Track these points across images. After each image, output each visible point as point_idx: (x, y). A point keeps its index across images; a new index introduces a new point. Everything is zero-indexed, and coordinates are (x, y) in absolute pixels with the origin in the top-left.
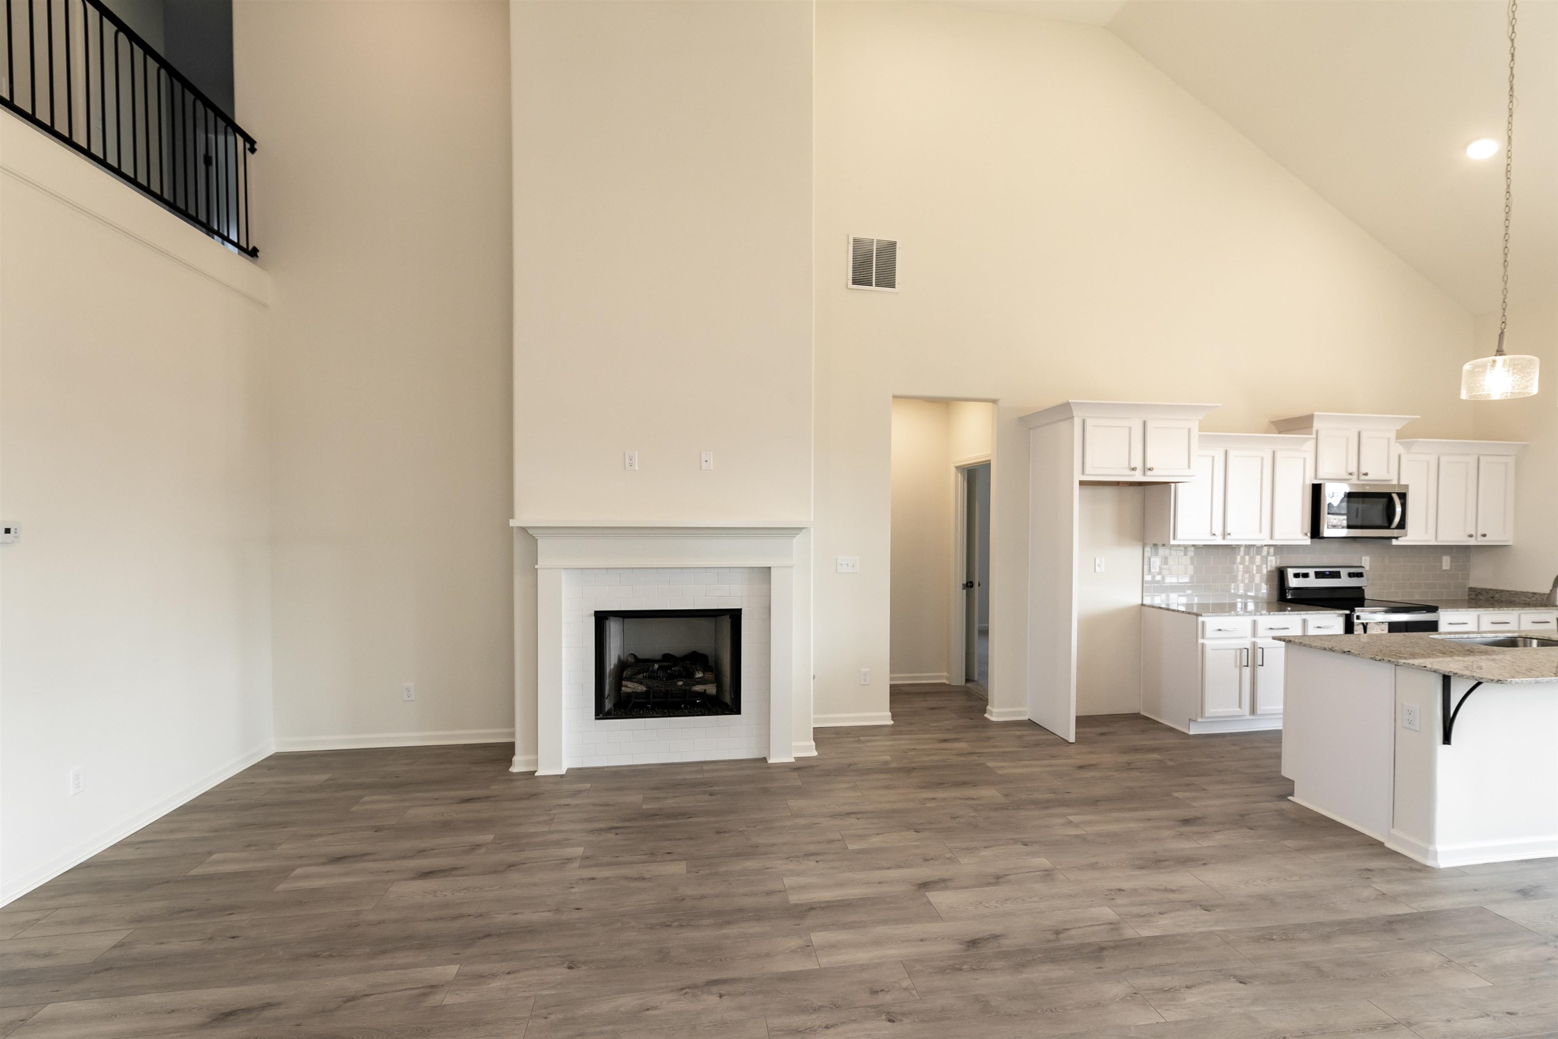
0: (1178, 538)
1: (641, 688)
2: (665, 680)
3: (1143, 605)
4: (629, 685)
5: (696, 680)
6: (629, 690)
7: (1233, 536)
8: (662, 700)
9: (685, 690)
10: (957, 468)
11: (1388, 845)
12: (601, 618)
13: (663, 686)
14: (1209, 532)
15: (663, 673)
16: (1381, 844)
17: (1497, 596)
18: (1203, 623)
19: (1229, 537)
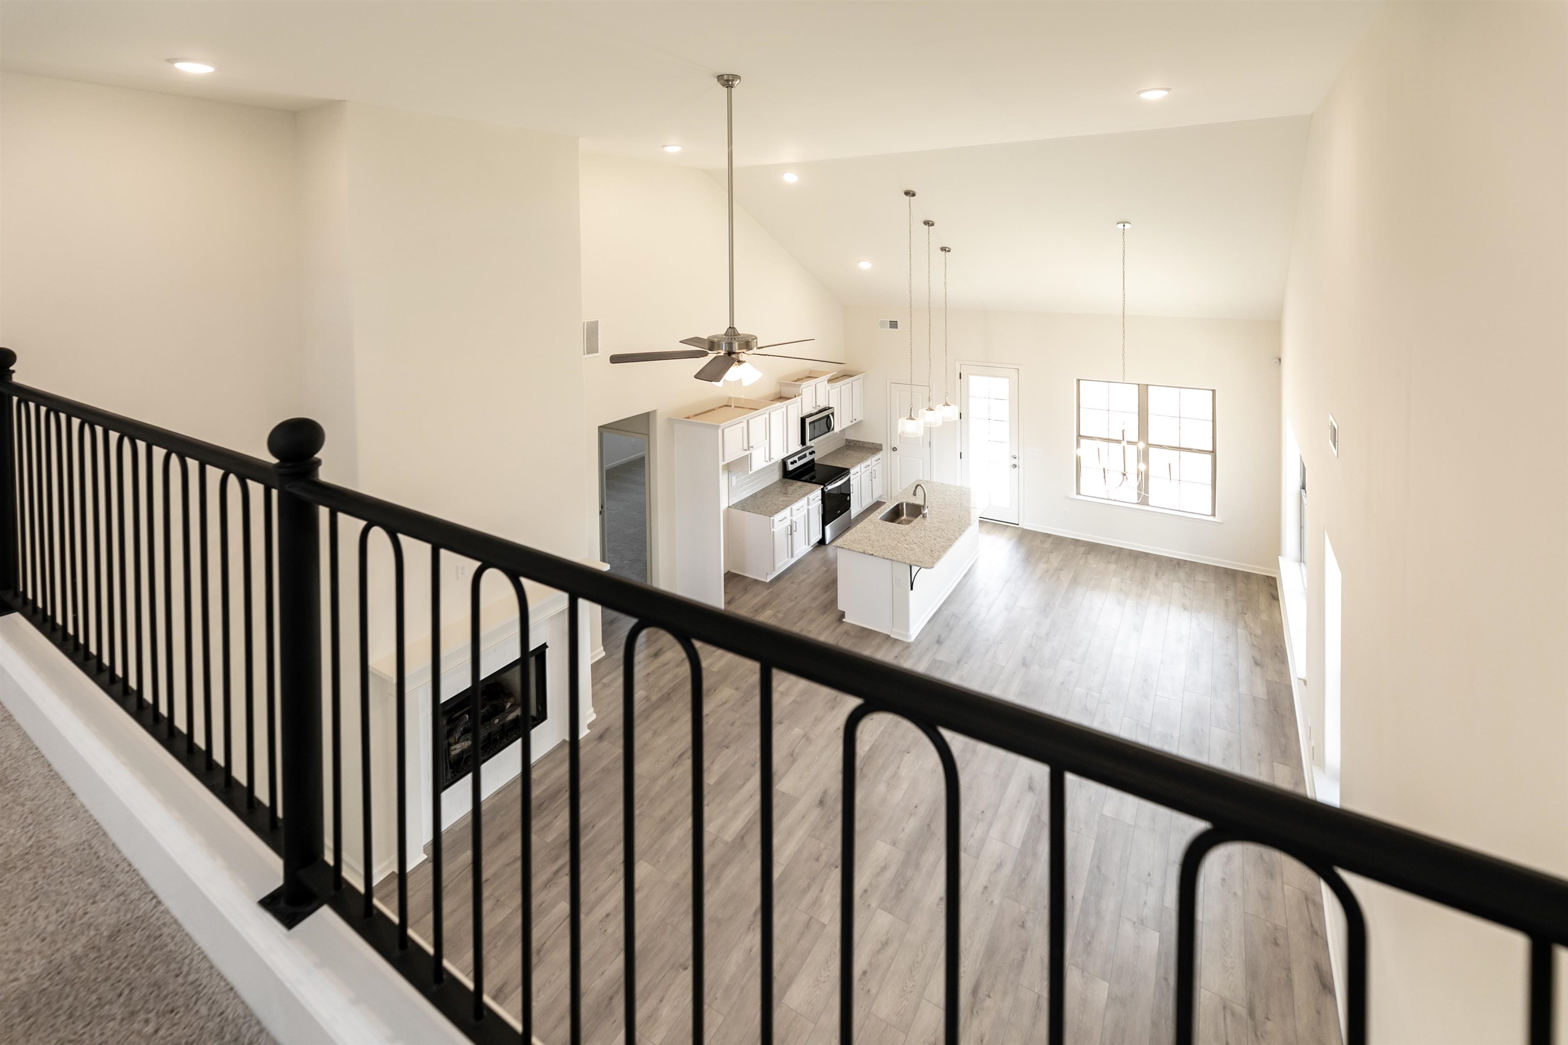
0: (753, 469)
1: (468, 744)
3: (729, 507)
4: (457, 748)
5: (507, 711)
6: (457, 751)
7: (776, 459)
9: (503, 724)
11: (893, 636)
16: (890, 637)
17: (858, 444)
18: (773, 520)
19: (772, 460)
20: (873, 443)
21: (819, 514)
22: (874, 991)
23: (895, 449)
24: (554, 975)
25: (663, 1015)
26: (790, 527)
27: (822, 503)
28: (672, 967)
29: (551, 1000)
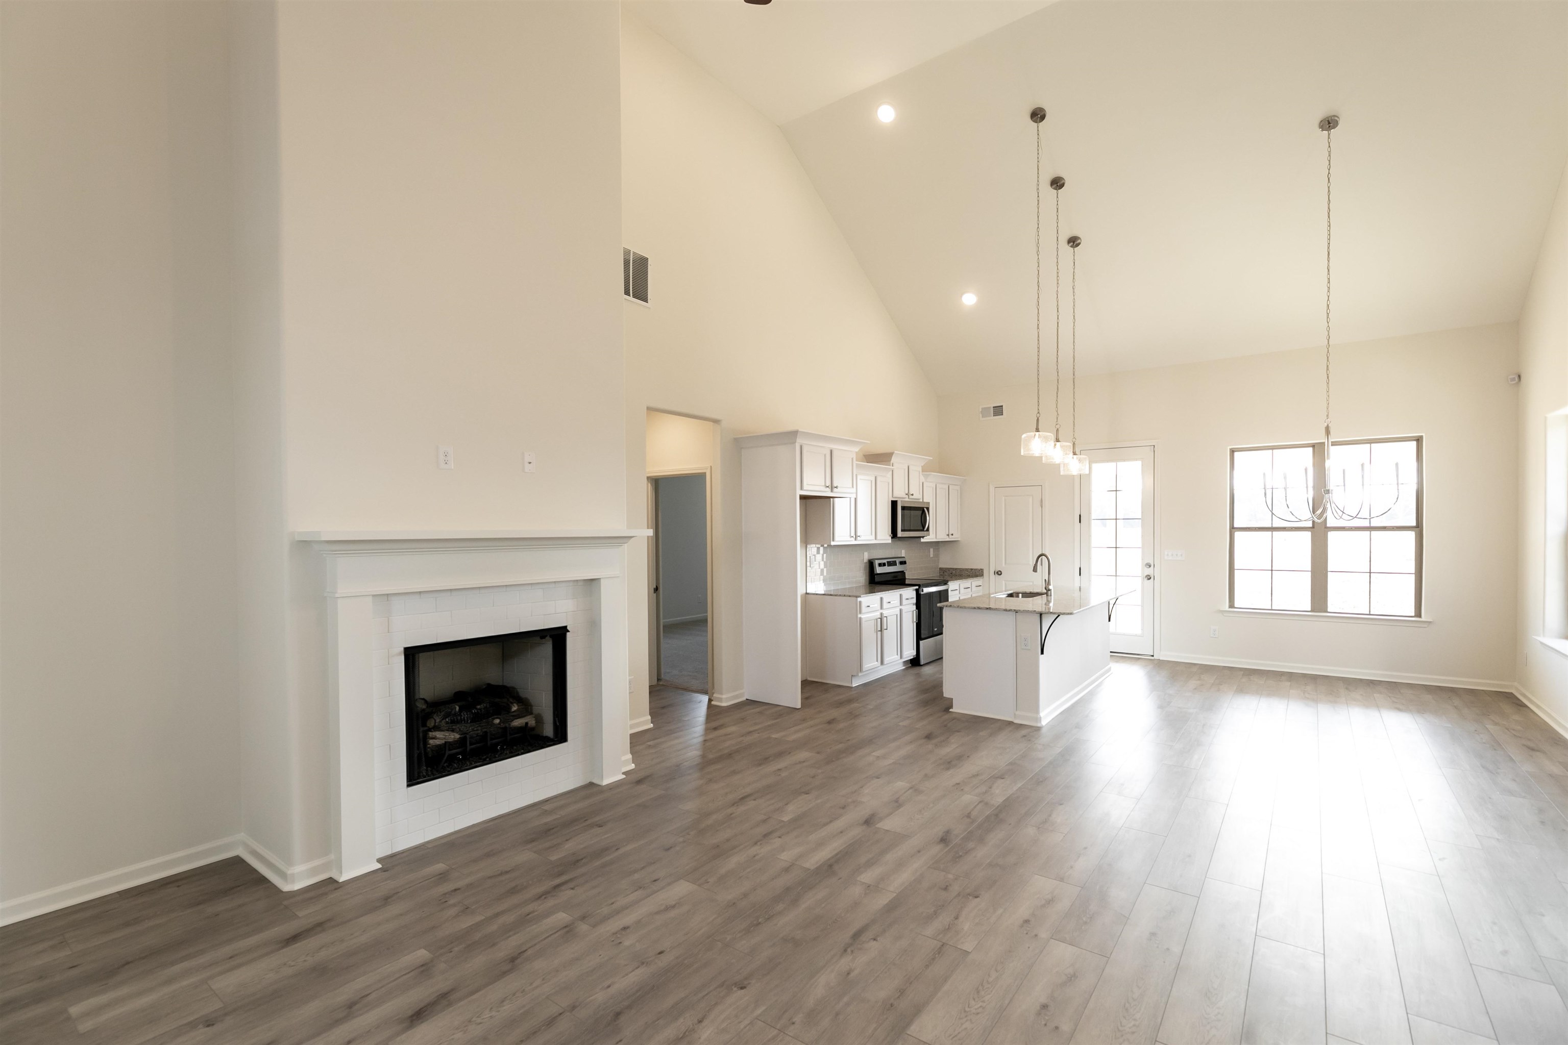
0: (836, 540)
1: (454, 736)
2: (471, 722)
3: (806, 593)
4: (438, 736)
5: (513, 714)
6: (438, 742)
7: (862, 538)
8: (478, 745)
9: (506, 728)
10: (648, 478)
11: (1016, 721)
12: (412, 654)
13: (479, 728)
14: (849, 534)
15: (467, 714)
16: (1013, 722)
17: (954, 572)
18: (860, 602)
19: (858, 538)
20: (972, 569)
21: (913, 622)
22: (1066, 1027)
23: (999, 573)
24: (531, 984)
25: (703, 1038)
26: (880, 619)
27: (917, 608)
28: (722, 985)
29: (521, 1012)
